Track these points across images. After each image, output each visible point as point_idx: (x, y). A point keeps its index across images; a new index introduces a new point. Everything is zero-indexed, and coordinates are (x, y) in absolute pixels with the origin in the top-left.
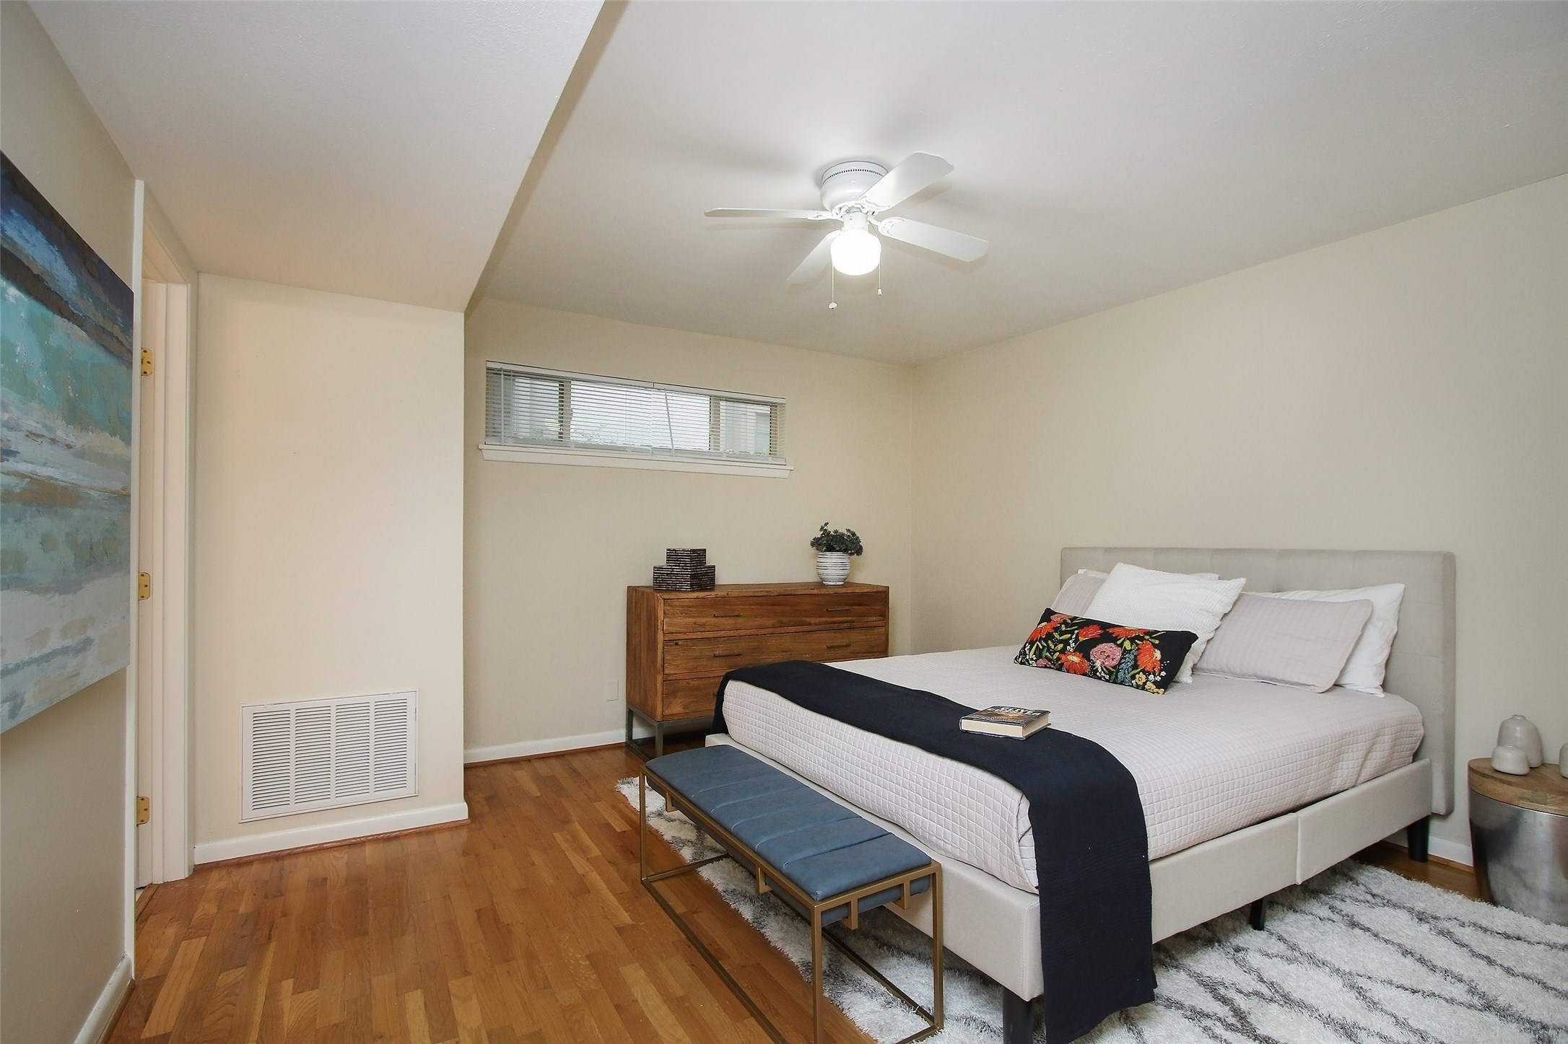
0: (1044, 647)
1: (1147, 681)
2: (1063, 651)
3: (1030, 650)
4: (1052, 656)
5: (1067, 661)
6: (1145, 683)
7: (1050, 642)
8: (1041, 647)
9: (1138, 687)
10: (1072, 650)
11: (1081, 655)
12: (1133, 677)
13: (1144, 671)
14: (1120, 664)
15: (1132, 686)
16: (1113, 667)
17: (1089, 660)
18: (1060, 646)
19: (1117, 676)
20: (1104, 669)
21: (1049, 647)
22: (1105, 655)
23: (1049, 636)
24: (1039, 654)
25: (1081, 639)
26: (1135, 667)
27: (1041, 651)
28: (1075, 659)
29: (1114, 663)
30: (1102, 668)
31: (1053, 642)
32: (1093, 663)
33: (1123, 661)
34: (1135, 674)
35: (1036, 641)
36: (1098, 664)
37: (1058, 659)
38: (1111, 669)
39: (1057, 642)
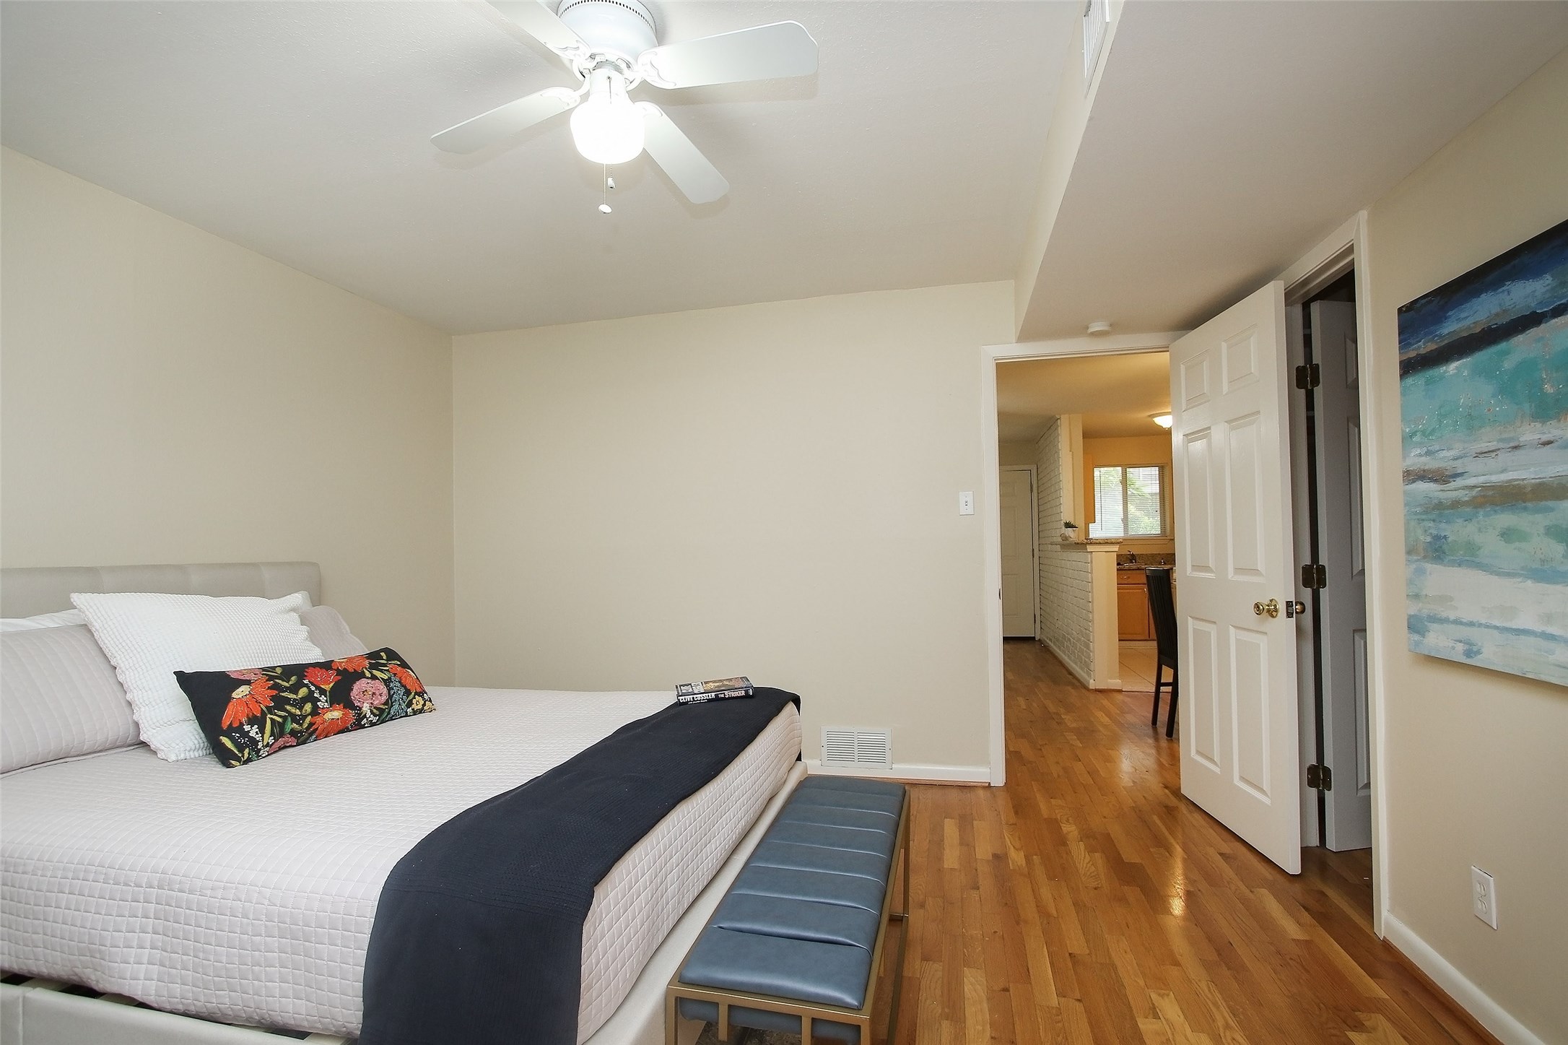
0: (285, 718)
1: (425, 702)
2: (315, 712)
3: (262, 731)
4: (301, 725)
5: (324, 721)
6: (424, 705)
7: (288, 707)
8: (280, 720)
9: (415, 713)
10: (326, 705)
11: (342, 705)
12: (410, 704)
13: (416, 693)
14: (390, 697)
15: (407, 716)
16: (384, 704)
17: (353, 707)
18: (308, 707)
19: (389, 713)
20: (375, 711)
21: (293, 716)
22: (367, 693)
23: (280, 703)
24: (279, 731)
25: (327, 687)
26: (408, 692)
27: (282, 726)
28: (336, 714)
29: (384, 698)
30: (371, 711)
31: (292, 705)
32: (360, 709)
33: (392, 692)
34: (411, 701)
35: (264, 715)
36: (366, 708)
37: (311, 724)
38: (382, 707)
39: (300, 704)
